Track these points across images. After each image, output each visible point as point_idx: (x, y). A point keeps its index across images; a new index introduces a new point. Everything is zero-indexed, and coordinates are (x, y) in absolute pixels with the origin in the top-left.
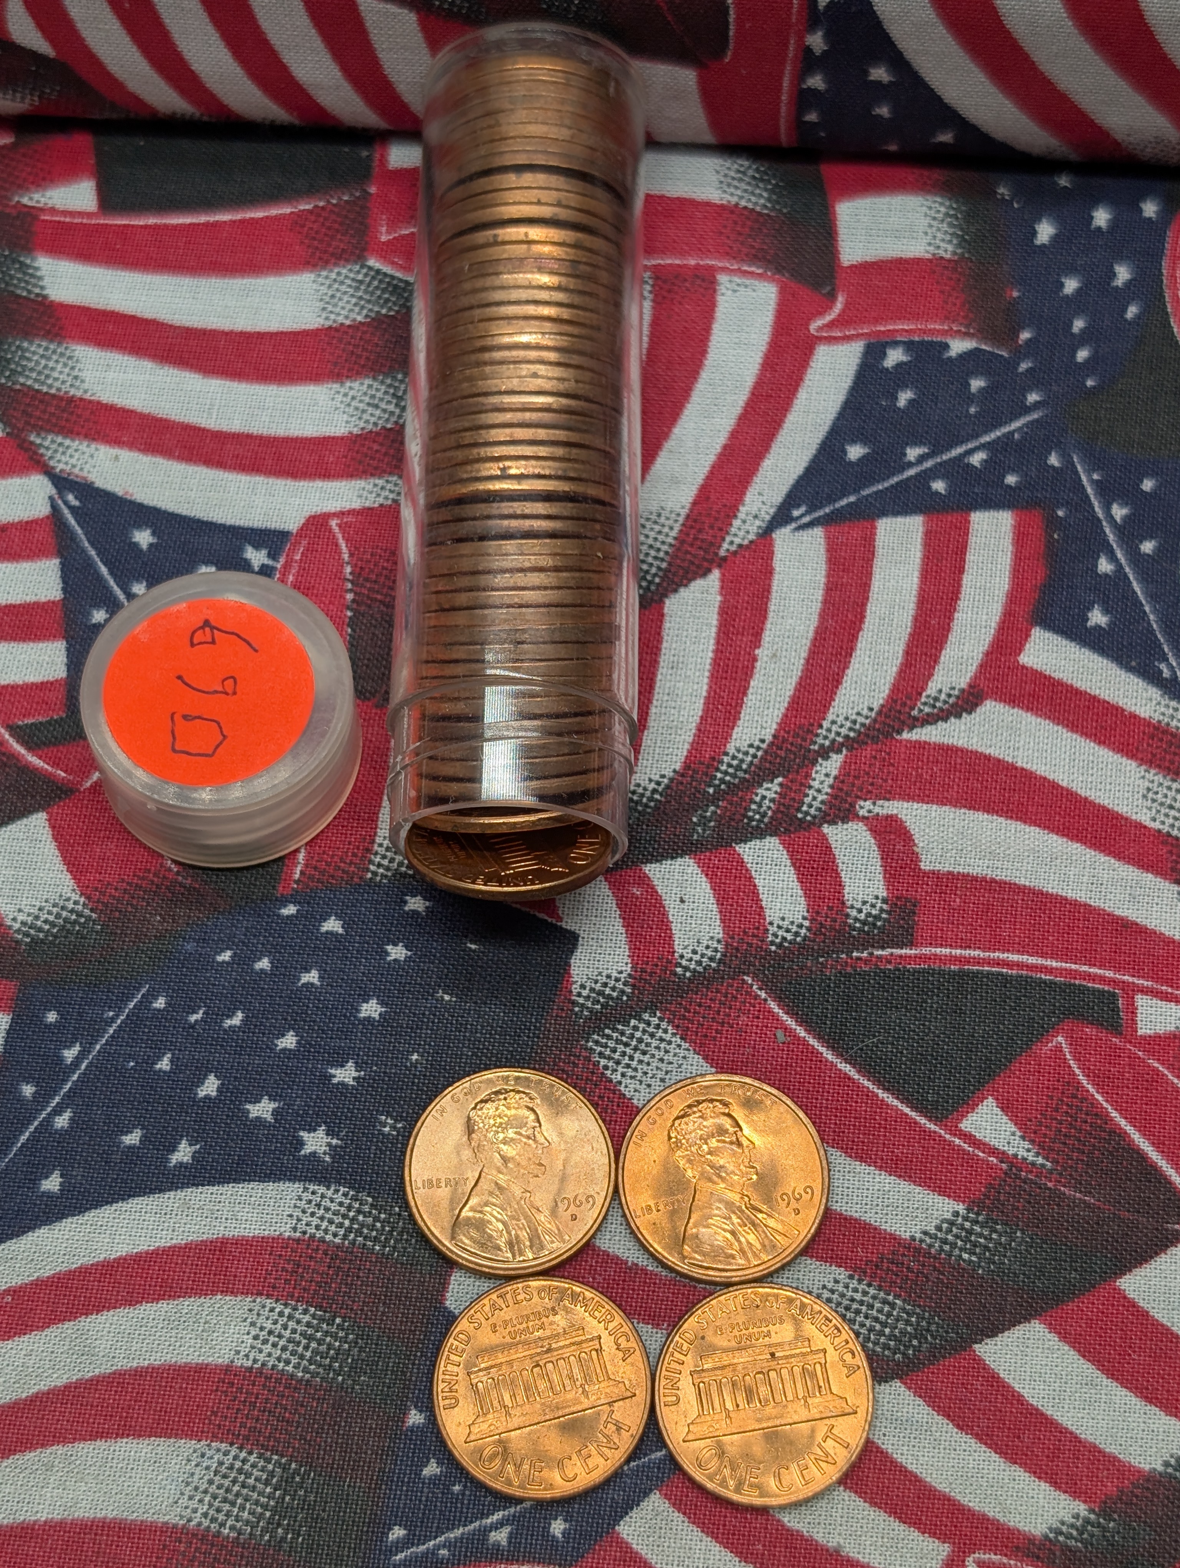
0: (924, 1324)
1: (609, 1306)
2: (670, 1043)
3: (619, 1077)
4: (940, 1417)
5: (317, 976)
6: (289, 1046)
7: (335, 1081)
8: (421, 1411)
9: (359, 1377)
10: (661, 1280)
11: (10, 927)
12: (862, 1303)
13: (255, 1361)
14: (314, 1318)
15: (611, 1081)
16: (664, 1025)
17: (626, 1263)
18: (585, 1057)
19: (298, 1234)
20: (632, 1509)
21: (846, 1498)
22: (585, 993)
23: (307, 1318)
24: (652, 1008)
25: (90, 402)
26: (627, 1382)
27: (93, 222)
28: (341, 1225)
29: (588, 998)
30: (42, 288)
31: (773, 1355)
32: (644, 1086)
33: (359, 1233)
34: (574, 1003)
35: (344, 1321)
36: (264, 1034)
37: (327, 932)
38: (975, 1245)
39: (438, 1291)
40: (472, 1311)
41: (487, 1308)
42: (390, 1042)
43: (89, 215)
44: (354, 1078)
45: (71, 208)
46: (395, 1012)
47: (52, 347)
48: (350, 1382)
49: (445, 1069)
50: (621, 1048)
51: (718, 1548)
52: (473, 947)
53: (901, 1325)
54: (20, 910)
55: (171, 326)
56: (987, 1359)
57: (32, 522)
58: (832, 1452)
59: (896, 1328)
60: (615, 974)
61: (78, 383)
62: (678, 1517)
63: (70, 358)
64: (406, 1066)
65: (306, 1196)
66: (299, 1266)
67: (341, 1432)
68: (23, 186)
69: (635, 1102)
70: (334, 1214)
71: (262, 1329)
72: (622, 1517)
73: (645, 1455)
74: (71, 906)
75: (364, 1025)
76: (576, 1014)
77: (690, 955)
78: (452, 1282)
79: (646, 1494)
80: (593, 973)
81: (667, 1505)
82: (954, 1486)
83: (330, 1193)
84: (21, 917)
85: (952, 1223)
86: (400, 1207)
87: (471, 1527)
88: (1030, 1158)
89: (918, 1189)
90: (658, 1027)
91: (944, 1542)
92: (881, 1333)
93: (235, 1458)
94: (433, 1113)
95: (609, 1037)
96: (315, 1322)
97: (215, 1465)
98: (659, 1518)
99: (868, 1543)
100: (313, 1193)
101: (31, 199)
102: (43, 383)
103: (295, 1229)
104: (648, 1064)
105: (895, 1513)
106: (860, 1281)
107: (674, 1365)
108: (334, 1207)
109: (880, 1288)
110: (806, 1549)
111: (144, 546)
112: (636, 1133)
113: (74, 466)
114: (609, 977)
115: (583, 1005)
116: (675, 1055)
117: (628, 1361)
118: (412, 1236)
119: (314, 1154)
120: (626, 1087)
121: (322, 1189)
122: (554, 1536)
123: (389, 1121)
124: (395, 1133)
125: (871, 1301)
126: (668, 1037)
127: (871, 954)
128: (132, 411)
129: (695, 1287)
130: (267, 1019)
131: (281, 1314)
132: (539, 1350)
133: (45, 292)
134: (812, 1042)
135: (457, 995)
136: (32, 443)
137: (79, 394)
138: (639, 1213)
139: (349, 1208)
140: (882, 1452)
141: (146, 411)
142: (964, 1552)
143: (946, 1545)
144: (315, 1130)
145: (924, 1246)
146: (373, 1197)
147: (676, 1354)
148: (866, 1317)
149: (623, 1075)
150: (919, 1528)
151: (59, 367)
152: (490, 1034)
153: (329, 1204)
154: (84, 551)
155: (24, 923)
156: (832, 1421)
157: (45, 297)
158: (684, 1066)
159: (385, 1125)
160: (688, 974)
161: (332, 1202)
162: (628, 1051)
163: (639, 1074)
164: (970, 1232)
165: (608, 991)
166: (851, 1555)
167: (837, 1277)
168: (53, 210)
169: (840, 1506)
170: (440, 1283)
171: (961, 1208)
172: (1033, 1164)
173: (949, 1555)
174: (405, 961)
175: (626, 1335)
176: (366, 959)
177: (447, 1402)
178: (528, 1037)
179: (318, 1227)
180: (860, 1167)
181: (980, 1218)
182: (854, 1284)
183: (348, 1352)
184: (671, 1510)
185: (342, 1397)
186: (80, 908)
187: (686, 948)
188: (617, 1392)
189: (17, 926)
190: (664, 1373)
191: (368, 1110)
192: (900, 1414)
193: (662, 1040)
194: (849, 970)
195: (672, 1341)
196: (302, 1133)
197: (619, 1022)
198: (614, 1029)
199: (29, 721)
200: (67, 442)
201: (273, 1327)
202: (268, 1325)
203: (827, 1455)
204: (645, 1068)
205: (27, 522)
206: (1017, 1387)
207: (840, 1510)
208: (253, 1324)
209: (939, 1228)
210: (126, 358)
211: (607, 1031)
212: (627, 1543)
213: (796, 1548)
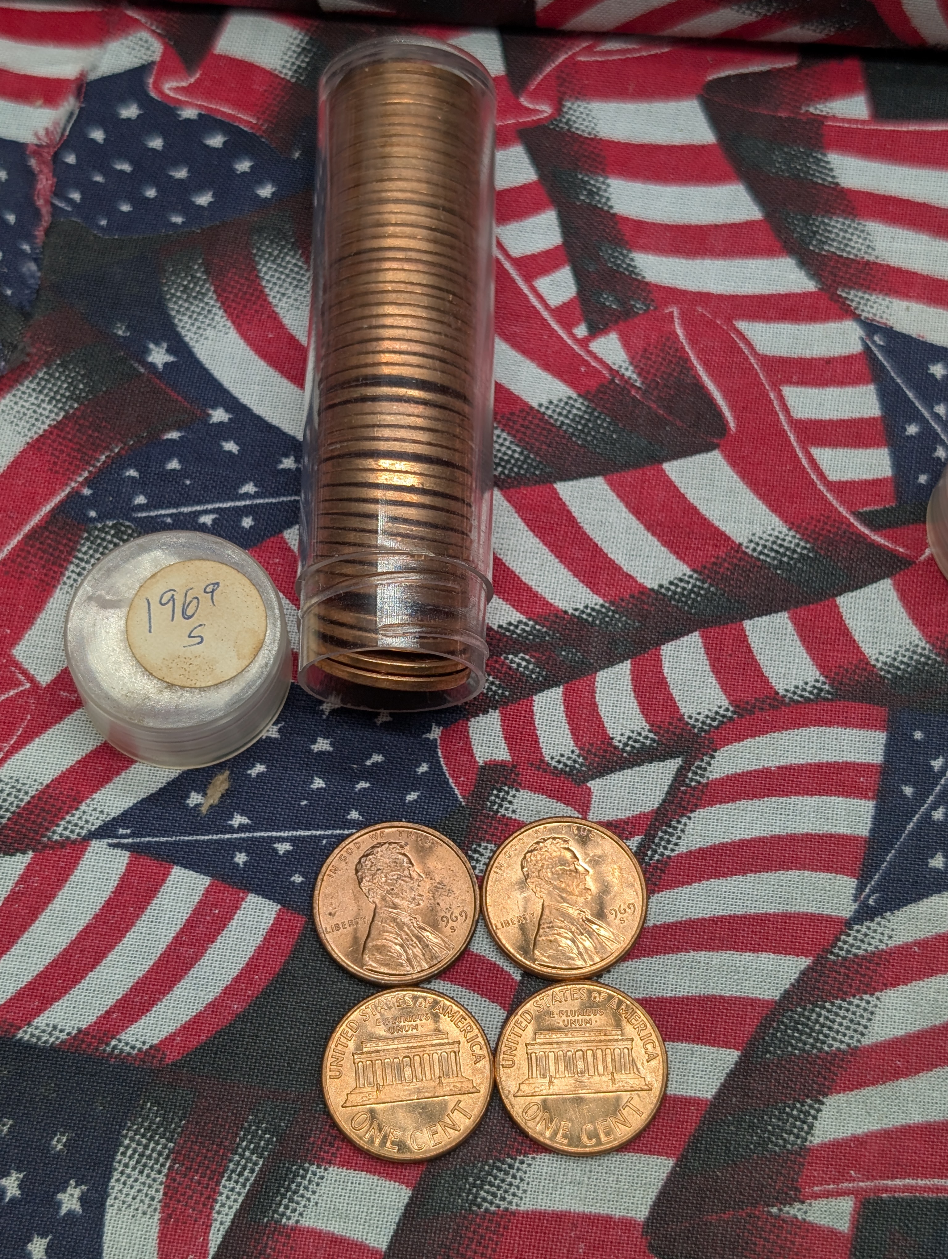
11: (874, 666)
25: (881, 265)
27: (866, 127)
30: (833, 177)
43: (863, 122)
45: (848, 117)
47: (847, 222)
54: (880, 654)
55: (938, 208)
57: (848, 357)
61: (870, 251)
63: (863, 231)
68: (811, 99)
74: (919, 651)
84: (882, 658)
101: (816, 109)
102: (843, 250)
111: (938, 376)
113: (875, 315)
128: (914, 273)
133: (836, 181)
136: (840, 296)
137: (872, 259)
141: (925, 273)
151: (855, 238)
154: (892, 379)
155: (885, 663)
157: (837, 184)
168: (834, 118)
186: (927, 652)
189: (879, 665)
199: (867, 509)
200: (866, 296)
205: (845, 357)
210: (905, 232)
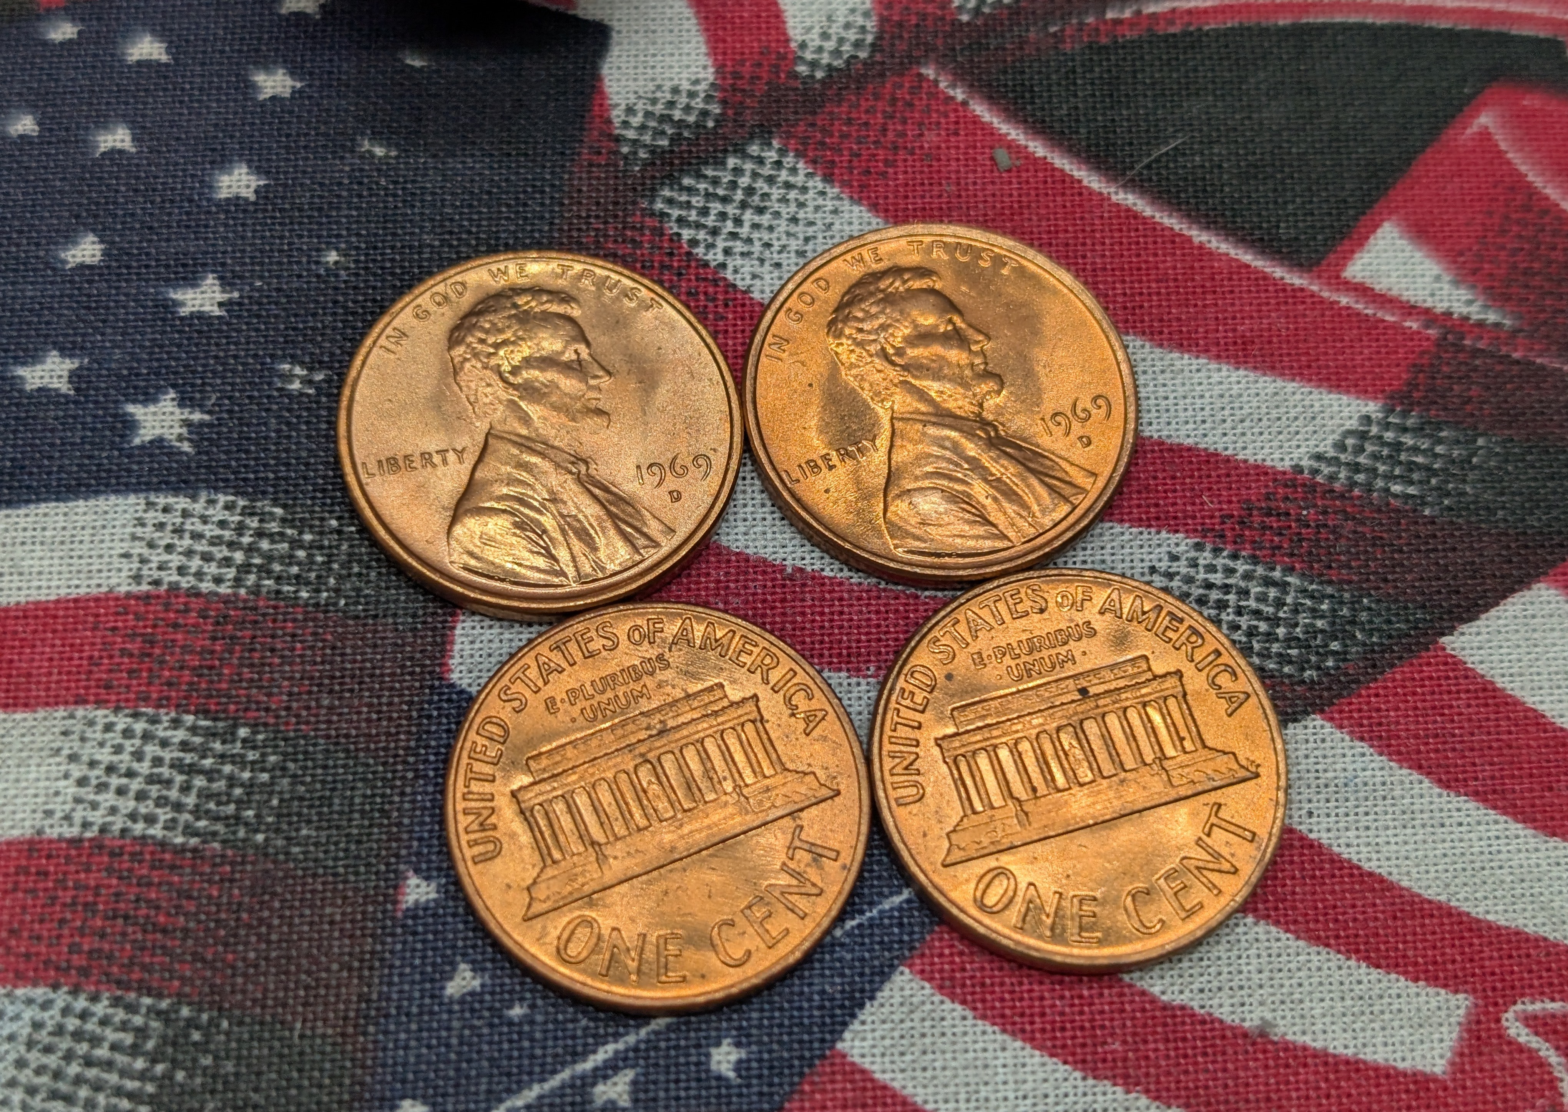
0: (1345, 611)
1: (763, 640)
2: (804, 189)
3: (720, 257)
4: (1405, 771)
5: (128, 138)
6: (88, 261)
7: (184, 311)
8: (427, 878)
9: (297, 830)
10: (850, 591)
12: (1226, 589)
13: (86, 825)
14: (195, 734)
15: (706, 265)
16: (789, 160)
17: (783, 570)
18: (653, 229)
19: (145, 588)
20: (862, 1006)
21: (1262, 937)
22: (636, 121)
23: (180, 735)
24: (764, 133)
26: (820, 773)
28: (227, 562)
29: (643, 128)
31: (1083, 691)
32: (767, 266)
33: (264, 571)
34: (618, 139)
35: (255, 733)
36: (37, 244)
37: (139, 63)
38: (1411, 466)
39: (433, 658)
40: (505, 681)
41: (533, 673)
42: (282, 238)
44: (220, 304)
46: (285, 185)
48: (280, 843)
49: (393, 274)
50: (716, 207)
51: (1037, 1060)
52: (417, 63)
53: (1304, 619)
56: (1469, 660)
58: (1225, 851)
59: (1296, 625)
60: (685, 86)
62: (953, 1010)
64: (318, 276)
65: (152, 517)
66: (152, 643)
67: (274, 937)
69: (756, 295)
70: (212, 544)
71: (92, 764)
72: (845, 1024)
73: (872, 904)
75: (227, 212)
76: (625, 158)
77: (818, 43)
78: (458, 640)
79: (884, 974)
80: (647, 88)
81: (927, 991)
82: (1452, 889)
83: (198, 507)
85: (1363, 436)
86: (339, 519)
87: (555, 1081)
88: (1475, 317)
89: (1291, 386)
90: (778, 164)
91: (1456, 992)
92: (1270, 637)
93: (66, 1011)
94: (382, 341)
95: (690, 190)
96: (198, 740)
97: (28, 1030)
98: (916, 1016)
99: (1317, 1012)
100: (166, 510)
103: (137, 578)
104: (771, 228)
105: (1357, 951)
106: (1216, 551)
107: (903, 732)
108: (211, 530)
109: (1255, 560)
110: (1204, 1039)
112: (769, 339)
114: (675, 90)
115: (635, 142)
116: (817, 208)
117: (815, 734)
118: (369, 567)
119: (159, 442)
120: (736, 271)
121: (181, 502)
122: (719, 1078)
123: (298, 371)
124: (311, 391)
125: (1242, 584)
126: (799, 179)
127: (1139, 13)
129: (917, 597)
130: (41, 218)
131: (128, 733)
132: (643, 735)
134: (1061, 162)
135: (397, 145)
138: (796, 474)
139: (240, 529)
140: (1311, 846)
142: (1496, 1004)
143: (1461, 996)
144: (155, 401)
145: (1319, 479)
146: (284, 506)
147: (904, 712)
148: (1239, 612)
149: (727, 252)
150: (1405, 973)
152: (470, 206)
153: (199, 527)
156: (1213, 797)
158: (837, 227)
159: (289, 377)
160: (819, 75)
161: (205, 522)
162: (731, 210)
163: (757, 248)
164: (1397, 446)
165: (677, 115)
166: (1290, 1037)
167: (1174, 551)
169: (1252, 952)
170: (434, 644)
171: (1373, 408)
172: (1481, 324)
173: (1468, 1014)
174: (292, 98)
175: (805, 688)
176: (218, 101)
177: (477, 850)
178: (542, 204)
179: (182, 570)
180: (1183, 361)
181: (1410, 422)
182: (1206, 557)
183: (269, 788)
184: (937, 998)
185: (267, 871)
187: (809, 30)
188: (804, 789)
190: (887, 747)
191: (256, 356)
192: (1330, 775)
193: (788, 186)
194: (1104, 41)
195: (892, 689)
196: (131, 408)
197: (706, 163)
198: (699, 176)
201: (115, 758)
202: (105, 756)
203: (1217, 856)
204: (766, 237)
206: (1530, 700)
207: (1254, 961)
208: (73, 758)
209: (1341, 446)
211: (687, 181)
212: (863, 1072)
213: (1184, 1039)
